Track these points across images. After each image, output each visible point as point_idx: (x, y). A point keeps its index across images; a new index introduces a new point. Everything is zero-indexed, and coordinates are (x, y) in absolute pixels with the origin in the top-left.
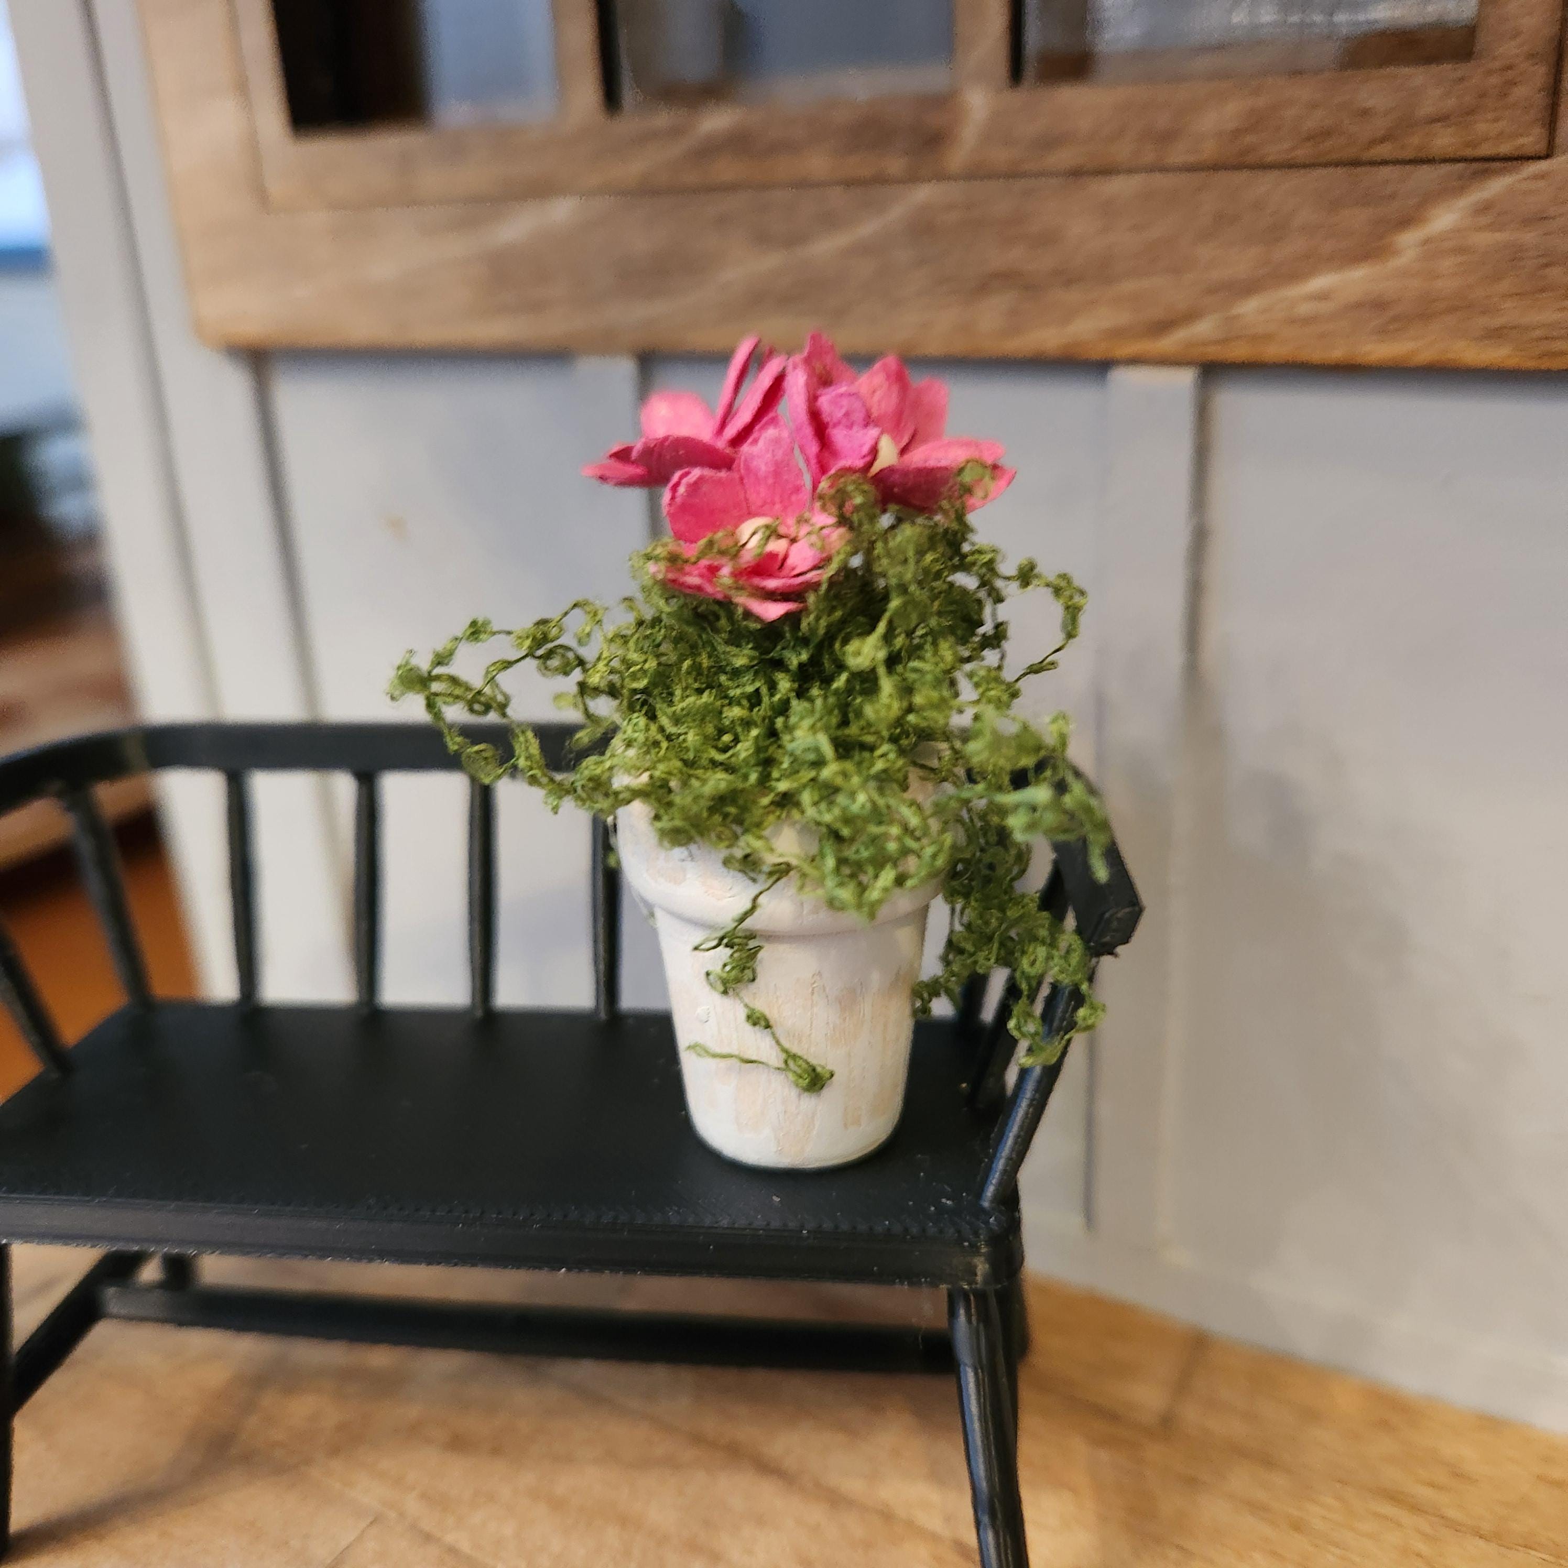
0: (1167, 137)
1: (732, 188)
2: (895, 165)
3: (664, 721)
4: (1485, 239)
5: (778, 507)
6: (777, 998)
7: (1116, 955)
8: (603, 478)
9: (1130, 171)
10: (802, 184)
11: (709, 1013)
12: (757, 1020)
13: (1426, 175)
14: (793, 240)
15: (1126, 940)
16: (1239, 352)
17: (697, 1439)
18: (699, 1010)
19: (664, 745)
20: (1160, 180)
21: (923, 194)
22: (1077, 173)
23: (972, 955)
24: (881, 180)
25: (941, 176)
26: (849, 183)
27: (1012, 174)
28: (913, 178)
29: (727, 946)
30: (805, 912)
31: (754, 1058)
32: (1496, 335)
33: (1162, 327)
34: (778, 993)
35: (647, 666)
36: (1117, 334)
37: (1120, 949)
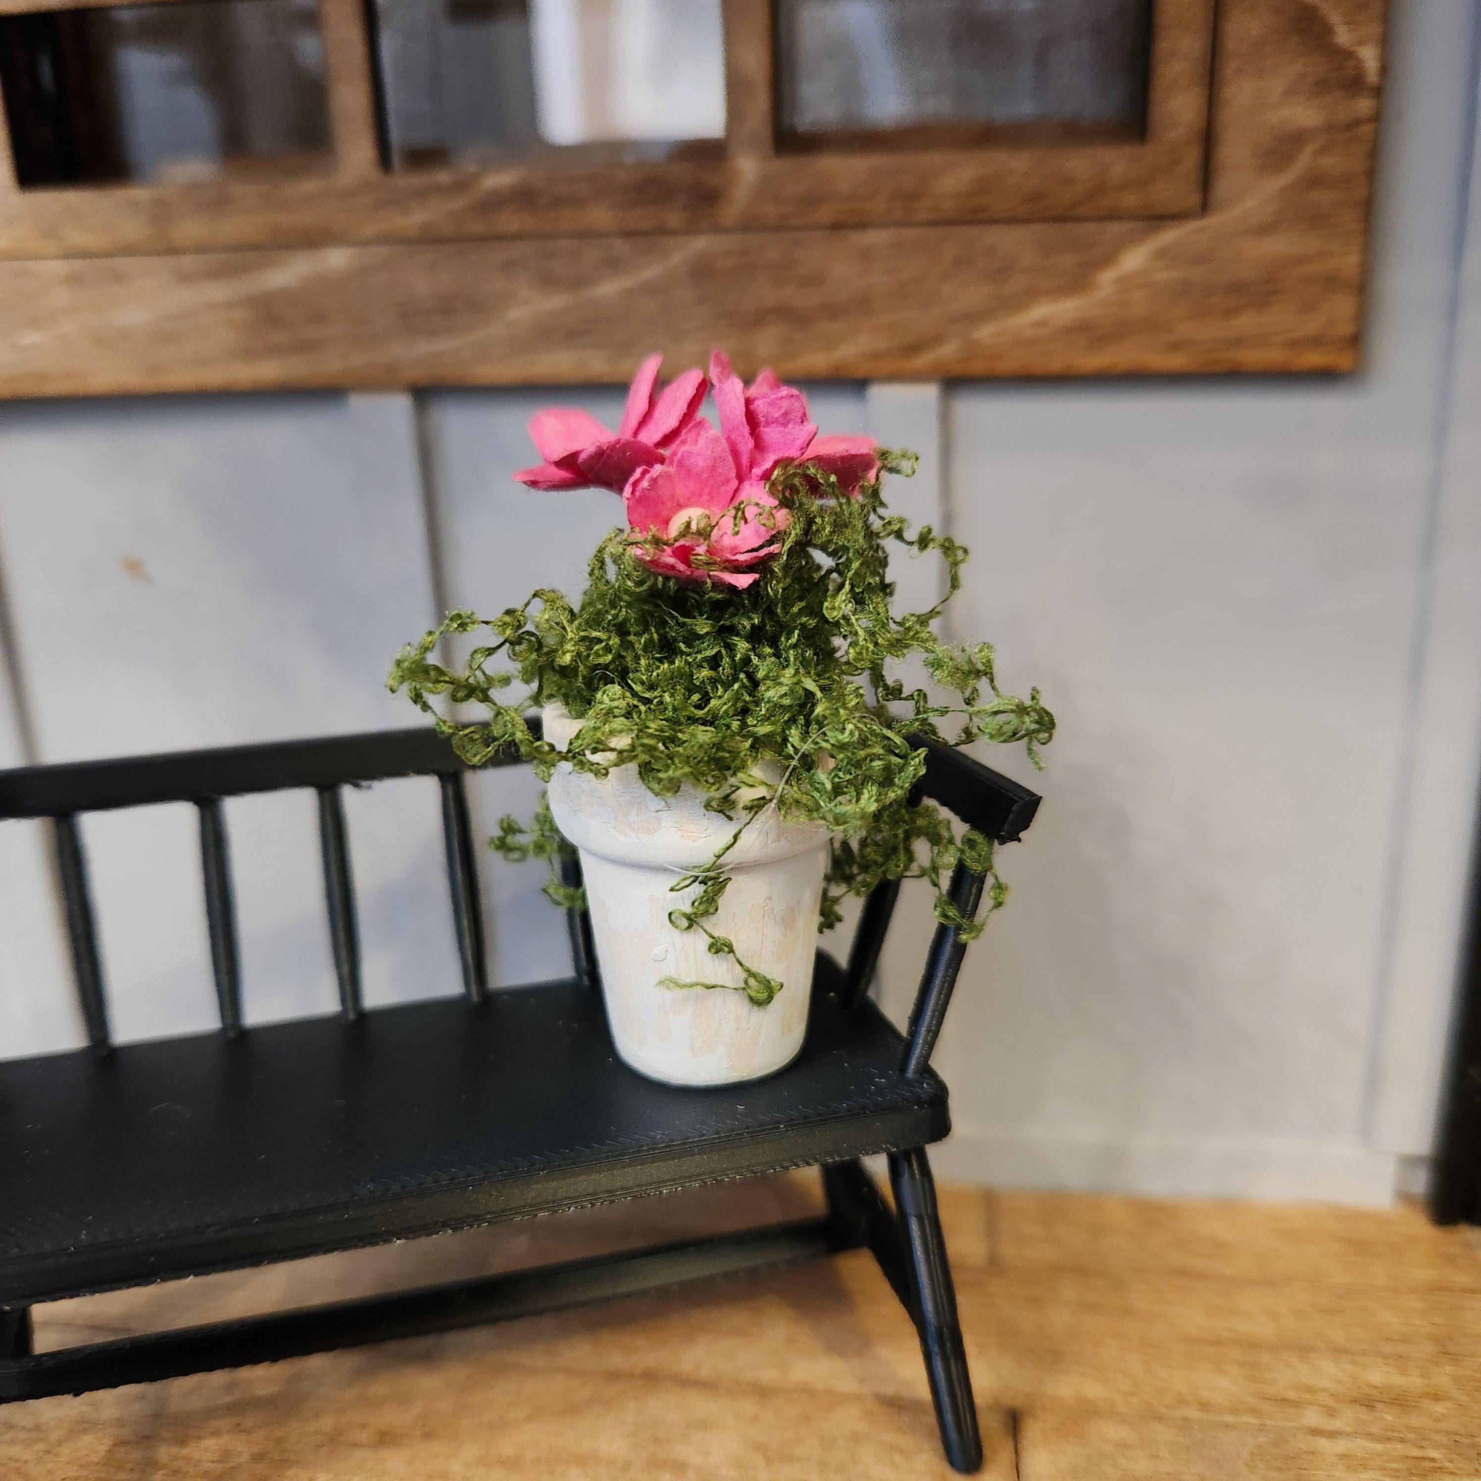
0: (913, 197)
1: (517, 237)
2: (674, 218)
3: (637, 688)
4: (1165, 276)
5: (705, 498)
6: (735, 924)
7: (1019, 840)
8: (534, 484)
9: (885, 225)
10: (583, 235)
11: (667, 951)
12: (720, 947)
13: (1116, 228)
14: (577, 283)
15: (1026, 827)
16: (978, 367)
17: (613, 1376)
18: (656, 951)
19: (643, 708)
20: (909, 233)
21: (700, 244)
22: (837, 227)
23: (882, 865)
24: (662, 231)
25: (717, 229)
26: (629, 234)
27: (780, 227)
28: (691, 230)
29: (700, 883)
30: (769, 842)
31: (713, 983)
32: (1175, 347)
33: (913, 349)
34: (736, 920)
35: (611, 643)
36: (876, 356)
37: (1022, 835)
